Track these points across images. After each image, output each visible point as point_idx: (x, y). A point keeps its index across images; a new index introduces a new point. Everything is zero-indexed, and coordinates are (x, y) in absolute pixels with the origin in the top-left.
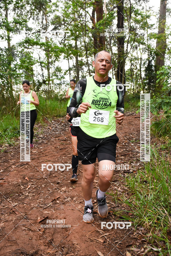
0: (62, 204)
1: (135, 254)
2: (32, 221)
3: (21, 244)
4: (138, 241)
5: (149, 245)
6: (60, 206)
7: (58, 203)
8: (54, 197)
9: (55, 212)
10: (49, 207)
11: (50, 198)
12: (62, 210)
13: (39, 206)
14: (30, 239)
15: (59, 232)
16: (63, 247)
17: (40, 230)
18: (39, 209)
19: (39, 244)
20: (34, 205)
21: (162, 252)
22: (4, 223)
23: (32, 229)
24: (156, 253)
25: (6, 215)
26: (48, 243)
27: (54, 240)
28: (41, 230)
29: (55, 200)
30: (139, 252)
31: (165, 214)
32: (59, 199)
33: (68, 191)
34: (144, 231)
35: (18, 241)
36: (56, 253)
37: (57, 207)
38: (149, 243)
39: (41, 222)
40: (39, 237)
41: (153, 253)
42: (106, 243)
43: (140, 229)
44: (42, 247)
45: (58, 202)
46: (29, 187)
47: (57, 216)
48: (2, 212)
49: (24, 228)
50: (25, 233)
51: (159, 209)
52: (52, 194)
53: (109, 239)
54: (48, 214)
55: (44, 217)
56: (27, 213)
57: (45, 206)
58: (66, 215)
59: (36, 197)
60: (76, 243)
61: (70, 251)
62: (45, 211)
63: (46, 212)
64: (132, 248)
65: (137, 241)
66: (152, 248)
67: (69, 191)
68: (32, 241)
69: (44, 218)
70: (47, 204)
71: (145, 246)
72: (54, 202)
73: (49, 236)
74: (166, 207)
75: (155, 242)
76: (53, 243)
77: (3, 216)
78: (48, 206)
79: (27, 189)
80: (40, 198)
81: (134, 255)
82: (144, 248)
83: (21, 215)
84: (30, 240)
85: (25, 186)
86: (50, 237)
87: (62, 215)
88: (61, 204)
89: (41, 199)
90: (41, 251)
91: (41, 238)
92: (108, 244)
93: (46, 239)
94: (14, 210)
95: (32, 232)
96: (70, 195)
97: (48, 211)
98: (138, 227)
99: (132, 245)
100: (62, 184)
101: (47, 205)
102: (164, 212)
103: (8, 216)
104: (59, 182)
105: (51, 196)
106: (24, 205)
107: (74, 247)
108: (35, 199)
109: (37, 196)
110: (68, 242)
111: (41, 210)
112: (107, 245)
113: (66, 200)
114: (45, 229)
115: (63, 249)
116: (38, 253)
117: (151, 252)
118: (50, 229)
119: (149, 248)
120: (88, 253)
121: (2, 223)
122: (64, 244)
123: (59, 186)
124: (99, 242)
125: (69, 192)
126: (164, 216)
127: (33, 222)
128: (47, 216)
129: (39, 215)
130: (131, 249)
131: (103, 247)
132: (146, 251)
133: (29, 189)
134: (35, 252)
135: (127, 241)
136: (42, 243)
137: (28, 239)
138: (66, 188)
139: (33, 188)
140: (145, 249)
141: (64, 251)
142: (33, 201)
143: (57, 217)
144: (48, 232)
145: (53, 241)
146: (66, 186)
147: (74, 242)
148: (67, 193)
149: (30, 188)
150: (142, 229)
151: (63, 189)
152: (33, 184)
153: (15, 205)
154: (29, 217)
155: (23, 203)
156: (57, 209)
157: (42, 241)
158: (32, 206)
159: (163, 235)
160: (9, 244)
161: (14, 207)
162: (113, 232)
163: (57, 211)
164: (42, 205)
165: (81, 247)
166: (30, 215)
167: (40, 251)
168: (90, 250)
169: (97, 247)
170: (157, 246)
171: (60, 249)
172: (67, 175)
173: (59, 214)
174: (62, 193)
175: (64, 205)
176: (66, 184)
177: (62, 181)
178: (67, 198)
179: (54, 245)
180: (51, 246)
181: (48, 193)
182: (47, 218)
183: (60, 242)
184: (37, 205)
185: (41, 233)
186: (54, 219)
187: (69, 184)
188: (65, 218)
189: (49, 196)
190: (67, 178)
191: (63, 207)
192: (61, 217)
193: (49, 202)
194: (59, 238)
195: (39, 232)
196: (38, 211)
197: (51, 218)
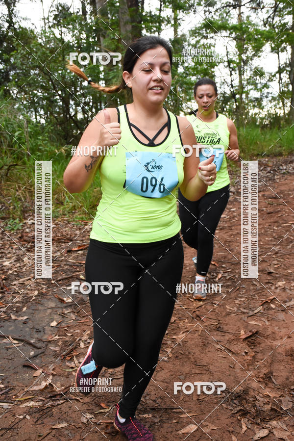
0: (280, 311)
2: (230, 336)
3: (216, 373)
6: (278, 314)
7: (274, 309)
8: (265, 297)
9: (269, 323)
10: (258, 314)
11: (257, 297)
12: (283, 322)
13: (240, 311)
14: (230, 366)
15: (281, 361)
17: (246, 353)
18: (241, 316)
19: (248, 378)
20: (231, 309)
22: (185, 334)
23: (233, 350)
25: (186, 321)
26: (263, 378)
27: (274, 374)
28: (248, 354)
29: (267, 302)
32: (273, 300)
33: (288, 288)
35: (211, 367)
36: (281, 399)
37: (271, 315)
39: (246, 338)
40: (248, 365)
44: (255, 384)
45: (273, 306)
46: (220, 276)
47: (273, 331)
48: (180, 315)
49: (218, 347)
50: (221, 356)
52: (260, 291)
54: (257, 327)
55: (250, 331)
56: (221, 321)
57: (250, 312)
58: (290, 331)
59: (233, 295)
62: (250, 321)
63: (253, 322)
67: (292, 288)
68: (234, 371)
69: (251, 334)
70: (253, 308)
72: (266, 306)
73: (263, 366)
76: (274, 380)
77: (182, 321)
78: (255, 312)
79: (217, 279)
80: (241, 297)
83: (210, 323)
84: (231, 369)
85: (212, 274)
86: (265, 369)
87: (284, 331)
88: (279, 310)
89: (242, 299)
90: (254, 390)
91: (250, 367)
93: (259, 371)
94: (197, 313)
95: (232, 354)
97: (256, 321)
100: (277, 276)
101: (254, 311)
103: (189, 323)
104: (272, 270)
105: (259, 294)
106: (214, 306)
108: (232, 298)
109: (235, 293)
111: (244, 317)
113: (288, 304)
114: (256, 353)
116: (248, 394)
118: (264, 354)
121: (181, 333)
123: (272, 278)
125: (290, 290)
127: (232, 338)
128: (256, 330)
129: (242, 327)
133: (219, 279)
134: (244, 391)
136: (253, 376)
137: (228, 367)
138: (284, 283)
139: (227, 278)
142: (229, 301)
143: (273, 333)
144: (262, 358)
145: (272, 375)
146: (284, 278)
148: (288, 291)
149: (222, 278)
151: (280, 284)
152: (226, 272)
153: (199, 305)
154: (225, 328)
155: (212, 303)
156: (273, 319)
157: (252, 373)
158: (228, 310)
160: (197, 371)
161: (198, 308)
163: (273, 322)
164: (245, 309)
166: (227, 324)
167: (252, 391)
171: (287, 392)
172: (285, 260)
173: (277, 327)
174: (278, 290)
175: (284, 313)
176: (284, 275)
177: (276, 269)
178: (288, 300)
179: (276, 383)
180: (270, 385)
181: (253, 289)
182: (257, 333)
183: (285, 379)
184: (235, 309)
185: (249, 358)
186: (268, 335)
187: (289, 275)
188: (289, 337)
189: (256, 295)
190: (285, 265)
191: (283, 316)
192: (281, 334)
193: (257, 305)
194: (282, 371)
195: (246, 357)
196: (239, 319)
197: (264, 333)
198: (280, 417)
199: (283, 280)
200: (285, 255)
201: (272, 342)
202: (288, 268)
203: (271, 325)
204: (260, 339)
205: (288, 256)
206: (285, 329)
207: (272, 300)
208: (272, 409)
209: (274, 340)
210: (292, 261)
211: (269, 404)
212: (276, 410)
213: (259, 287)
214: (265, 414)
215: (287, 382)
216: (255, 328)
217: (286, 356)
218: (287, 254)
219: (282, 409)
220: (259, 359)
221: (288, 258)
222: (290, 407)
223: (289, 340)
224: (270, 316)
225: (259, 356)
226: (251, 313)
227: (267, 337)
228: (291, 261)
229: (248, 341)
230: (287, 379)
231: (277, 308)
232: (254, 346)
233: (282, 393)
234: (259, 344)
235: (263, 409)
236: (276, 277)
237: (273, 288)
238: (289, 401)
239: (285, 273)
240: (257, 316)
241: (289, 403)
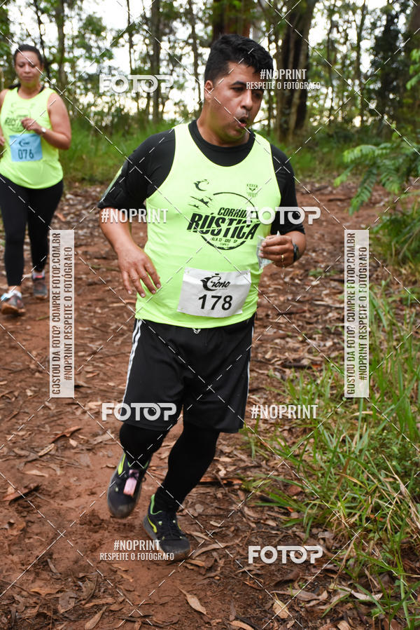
0: (85, 451)
1: (301, 607)
4: (313, 570)
5: (343, 583)
6: (79, 455)
7: (74, 448)
8: (62, 428)
9: (63, 472)
10: (45, 457)
11: (49, 429)
12: (86, 469)
13: (13, 454)
16: (82, 579)
17: (11, 524)
18: (13, 462)
19: (7, 567)
21: (383, 604)
24: (363, 609)
26: (34, 565)
27: (55, 556)
28: (15, 525)
29: (64, 436)
30: (312, 604)
31: (401, 494)
32: (76, 434)
34: (332, 541)
36: (58, 595)
37: (68, 458)
38: (344, 578)
39: (16, 500)
40: (9, 545)
41: (355, 608)
42: (216, 570)
43: (320, 536)
44: (17, 577)
45: (73, 443)
47: (67, 485)
51: (382, 478)
52: (55, 418)
53: (223, 560)
54: (39, 480)
55: (26, 487)
57: (32, 454)
58: (95, 483)
59: (4, 426)
60: (124, 569)
61: (102, 590)
62: (30, 470)
63: (35, 472)
64: (294, 588)
65: (309, 570)
66: (353, 592)
70: (38, 447)
71: (332, 586)
72: (60, 443)
73: (39, 543)
74: (405, 475)
75: (362, 575)
76: (52, 566)
78: (40, 454)
80: (19, 430)
81: (297, 609)
82: (328, 592)
86: (42, 548)
87: (85, 484)
88: (82, 450)
89: (21, 433)
90: (13, 586)
91: (14, 548)
92: (221, 573)
93: (29, 553)
96: (112, 426)
97: (40, 470)
98: (315, 531)
99: (292, 581)
100: (89, 391)
101: (38, 452)
102: (397, 489)
105: (53, 424)
107: (117, 580)
109: (9, 423)
110: (99, 565)
111: (19, 464)
112: (218, 578)
113: (99, 439)
114: (30, 524)
115: (81, 584)
117: (350, 605)
118: (43, 524)
119: (343, 591)
120: (156, 599)
122: (86, 568)
123: (80, 395)
124: (191, 567)
126: (397, 502)
128: (35, 485)
129: (12, 481)
130: (290, 591)
131: (206, 582)
132: (335, 600)
135: (279, 570)
136: (16, 564)
138: (100, 403)
140: (332, 593)
141: (84, 589)
143: (67, 488)
144: (39, 531)
145: (51, 558)
146: (101, 396)
147: (116, 565)
150: (327, 535)
151: (92, 405)
156: (69, 466)
157: (15, 558)
159: (388, 555)
162: (237, 541)
163: (69, 470)
164: (22, 449)
165: (136, 581)
167: (9, 587)
168: (165, 591)
169: (187, 581)
170: (368, 587)
171: (71, 584)
172: (107, 365)
173: (75, 479)
174: (86, 417)
175: (91, 454)
176: (101, 390)
177: (88, 380)
178: (101, 433)
179: (54, 571)
180: (45, 575)
181: (43, 415)
182: (37, 489)
183: (72, 563)
184: (5, 450)
185: (15, 533)
186: (57, 493)
187: (110, 390)
188: (93, 493)
189: (47, 426)
190: (105, 374)
191: (88, 458)
192: (79, 489)
193: (45, 442)
194: (69, 549)
195: (10, 532)
196: (9, 467)
197: (49, 489)
198: (50, 626)
199: (99, 398)
200: (108, 356)
201: (61, 502)
202: (110, 379)
203: (65, 475)
204: (41, 498)
205: (113, 358)
206: (87, 480)
207: (73, 433)
208: (39, 615)
209: (66, 501)
210: (119, 367)
211: (35, 607)
212: (45, 616)
213: (55, 411)
214: (25, 624)
215: (76, 567)
216: (35, 482)
217: (81, 524)
218: (112, 356)
219: (56, 612)
220: (33, 533)
221: (112, 362)
222: (70, 607)
223: (92, 498)
224: (66, 460)
225: (35, 528)
226: (33, 456)
227: (55, 495)
228: (117, 366)
229: (19, 505)
230: (76, 562)
231: (80, 446)
232: (28, 512)
233: (63, 586)
234: (38, 507)
235: (23, 616)
236: (87, 393)
237: (78, 413)
238: (70, 598)
239: (102, 388)
240: (43, 461)
241: (71, 600)
